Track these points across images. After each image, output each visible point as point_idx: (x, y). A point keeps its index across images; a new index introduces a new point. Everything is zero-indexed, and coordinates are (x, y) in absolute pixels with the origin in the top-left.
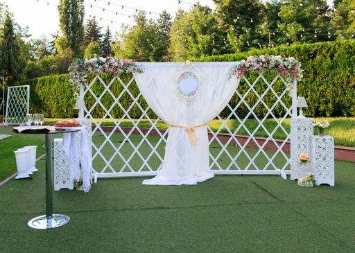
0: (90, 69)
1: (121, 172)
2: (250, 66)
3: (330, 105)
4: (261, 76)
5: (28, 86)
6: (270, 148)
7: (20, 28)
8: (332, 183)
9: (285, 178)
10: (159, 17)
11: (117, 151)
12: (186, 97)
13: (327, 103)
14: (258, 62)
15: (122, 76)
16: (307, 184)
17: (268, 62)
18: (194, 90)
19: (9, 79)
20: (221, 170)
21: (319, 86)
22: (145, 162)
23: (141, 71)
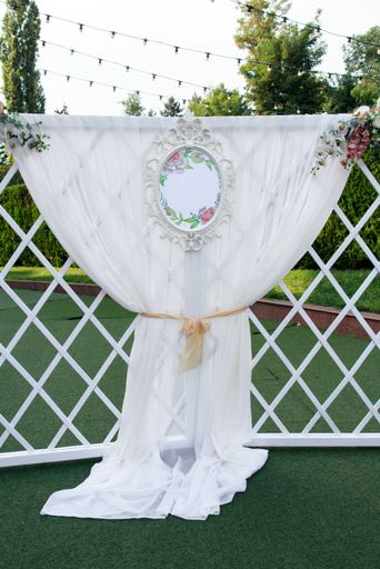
10: (163, 108)
18: (210, 204)
20: (285, 433)
22: (68, 422)
23: (36, 145)
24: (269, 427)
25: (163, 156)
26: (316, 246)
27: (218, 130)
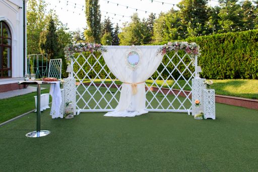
0: (76, 49)
1: (94, 109)
2: (169, 48)
3: (233, 72)
4: (176, 53)
5: (61, 59)
6: (182, 96)
7: (62, 24)
8: (214, 118)
9: (189, 114)
10: (148, 17)
11: (92, 97)
12: (132, 66)
13: (231, 70)
14: (173, 46)
15: (94, 54)
16: (199, 118)
17: (179, 45)
18: (137, 62)
19: (51, 55)
20: (153, 109)
21: (226, 60)
22: (109, 104)
23: (106, 51)
24: (149, 107)
25: (128, 53)
26: (158, 69)
27: (139, 48)
